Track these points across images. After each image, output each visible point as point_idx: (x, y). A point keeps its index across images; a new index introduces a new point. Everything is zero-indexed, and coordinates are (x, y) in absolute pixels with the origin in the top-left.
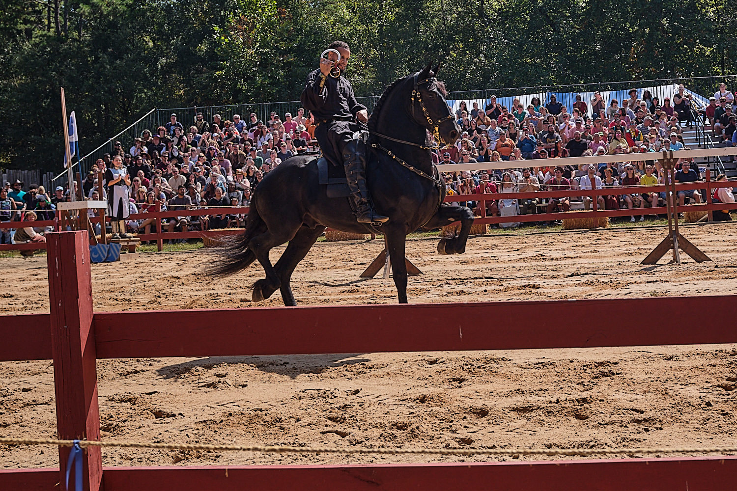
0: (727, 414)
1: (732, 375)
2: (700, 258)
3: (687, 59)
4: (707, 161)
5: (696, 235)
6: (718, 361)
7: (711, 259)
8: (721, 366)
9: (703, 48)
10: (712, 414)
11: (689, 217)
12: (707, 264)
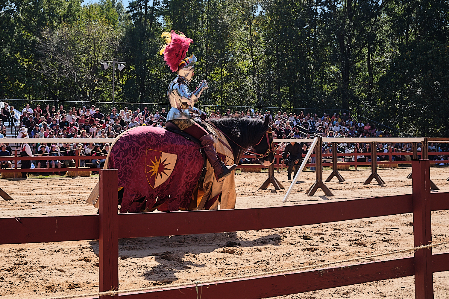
0: (12, 283)
1: (17, 262)
2: (7, 198)
3: (10, 89)
4: (16, 145)
5: (7, 185)
6: (10, 255)
7: (13, 199)
8: (11, 257)
9: (19, 84)
10: (4, 284)
11: (4, 176)
12: (11, 201)
